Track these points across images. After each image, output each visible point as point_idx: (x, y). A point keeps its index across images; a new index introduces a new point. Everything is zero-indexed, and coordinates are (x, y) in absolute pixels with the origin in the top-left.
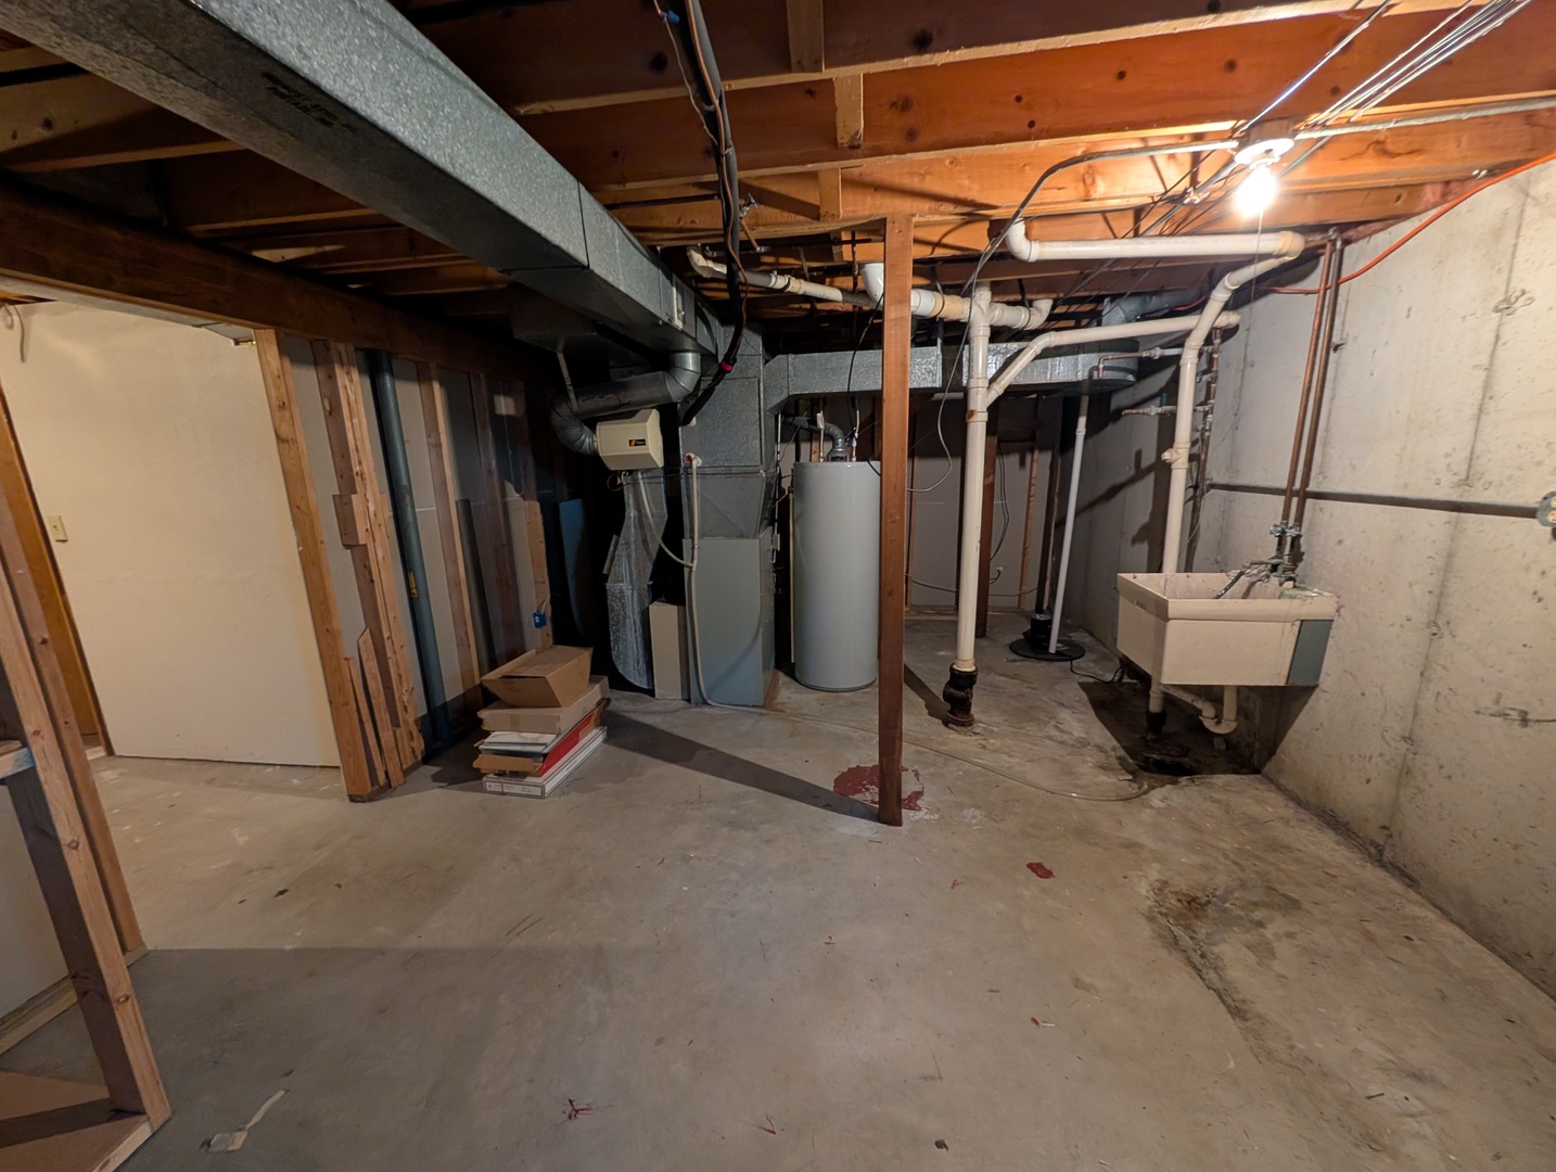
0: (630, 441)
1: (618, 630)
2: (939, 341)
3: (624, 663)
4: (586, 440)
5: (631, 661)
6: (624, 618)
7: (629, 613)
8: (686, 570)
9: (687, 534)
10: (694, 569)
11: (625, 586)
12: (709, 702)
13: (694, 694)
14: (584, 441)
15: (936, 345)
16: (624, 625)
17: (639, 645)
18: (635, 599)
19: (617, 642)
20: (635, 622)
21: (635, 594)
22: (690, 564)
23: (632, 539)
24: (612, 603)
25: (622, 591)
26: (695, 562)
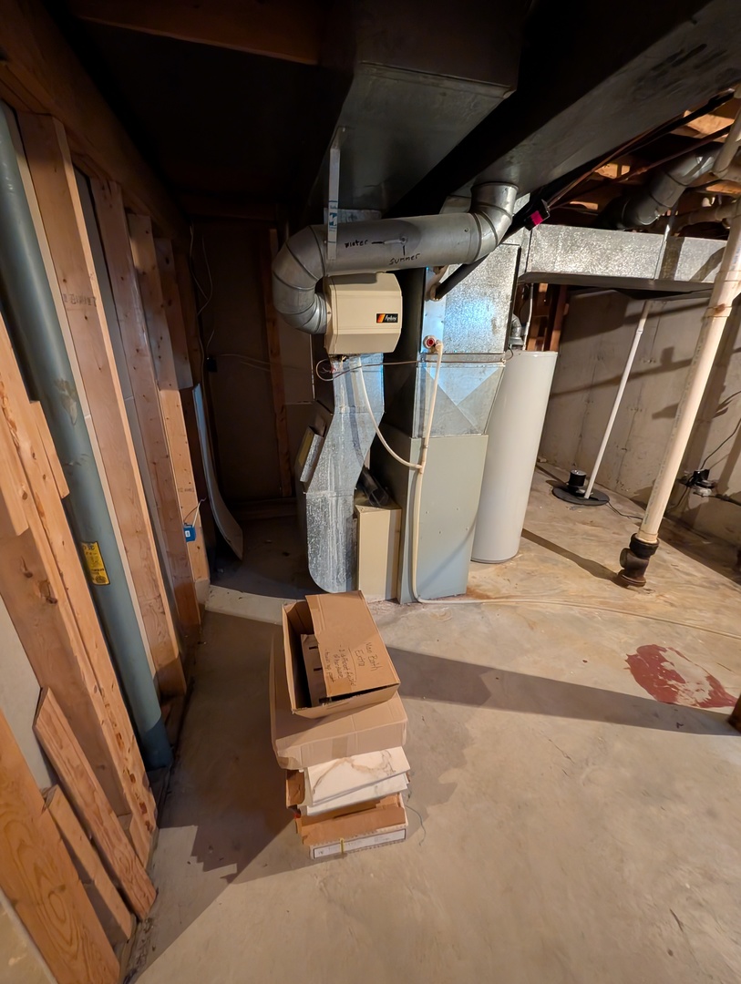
0: (378, 316)
1: (318, 542)
2: (668, 229)
3: (322, 575)
4: (318, 313)
5: (330, 573)
6: (326, 528)
7: (332, 521)
8: (411, 473)
9: (415, 432)
10: (423, 471)
11: (329, 494)
12: (420, 600)
13: (404, 594)
14: (313, 314)
15: (663, 233)
16: (325, 537)
17: (341, 554)
18: (340, 506)
19: (315, 554)
20: (337, 531)
21: (340, 501)
22: (418, 466)
23: (341, 440)
24: (313, 513)
25: (324, 500)
26: (424, 464)
